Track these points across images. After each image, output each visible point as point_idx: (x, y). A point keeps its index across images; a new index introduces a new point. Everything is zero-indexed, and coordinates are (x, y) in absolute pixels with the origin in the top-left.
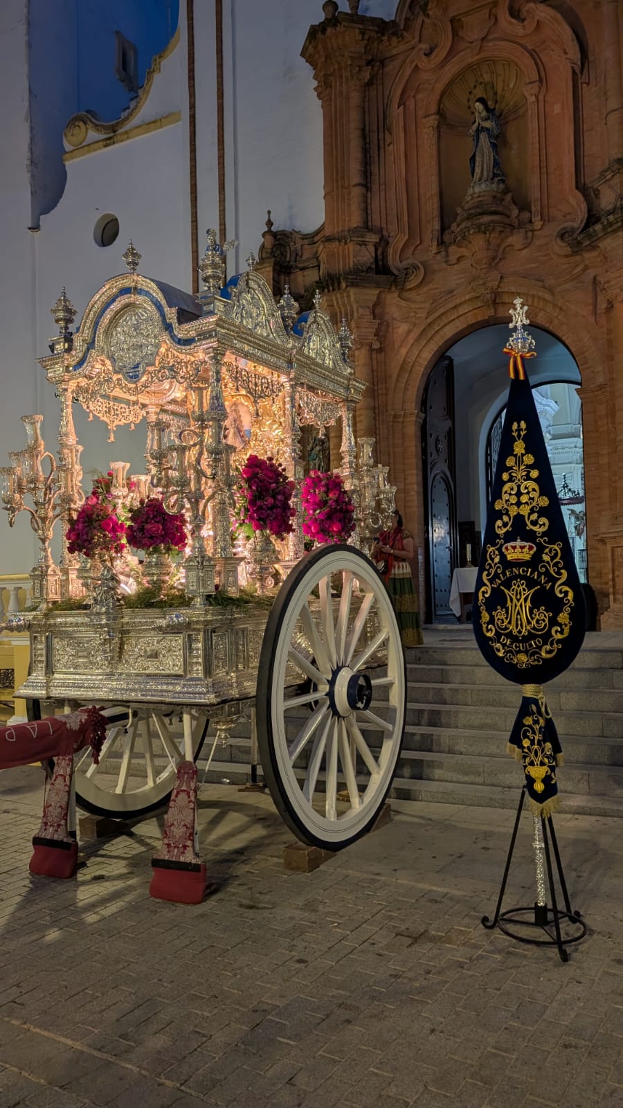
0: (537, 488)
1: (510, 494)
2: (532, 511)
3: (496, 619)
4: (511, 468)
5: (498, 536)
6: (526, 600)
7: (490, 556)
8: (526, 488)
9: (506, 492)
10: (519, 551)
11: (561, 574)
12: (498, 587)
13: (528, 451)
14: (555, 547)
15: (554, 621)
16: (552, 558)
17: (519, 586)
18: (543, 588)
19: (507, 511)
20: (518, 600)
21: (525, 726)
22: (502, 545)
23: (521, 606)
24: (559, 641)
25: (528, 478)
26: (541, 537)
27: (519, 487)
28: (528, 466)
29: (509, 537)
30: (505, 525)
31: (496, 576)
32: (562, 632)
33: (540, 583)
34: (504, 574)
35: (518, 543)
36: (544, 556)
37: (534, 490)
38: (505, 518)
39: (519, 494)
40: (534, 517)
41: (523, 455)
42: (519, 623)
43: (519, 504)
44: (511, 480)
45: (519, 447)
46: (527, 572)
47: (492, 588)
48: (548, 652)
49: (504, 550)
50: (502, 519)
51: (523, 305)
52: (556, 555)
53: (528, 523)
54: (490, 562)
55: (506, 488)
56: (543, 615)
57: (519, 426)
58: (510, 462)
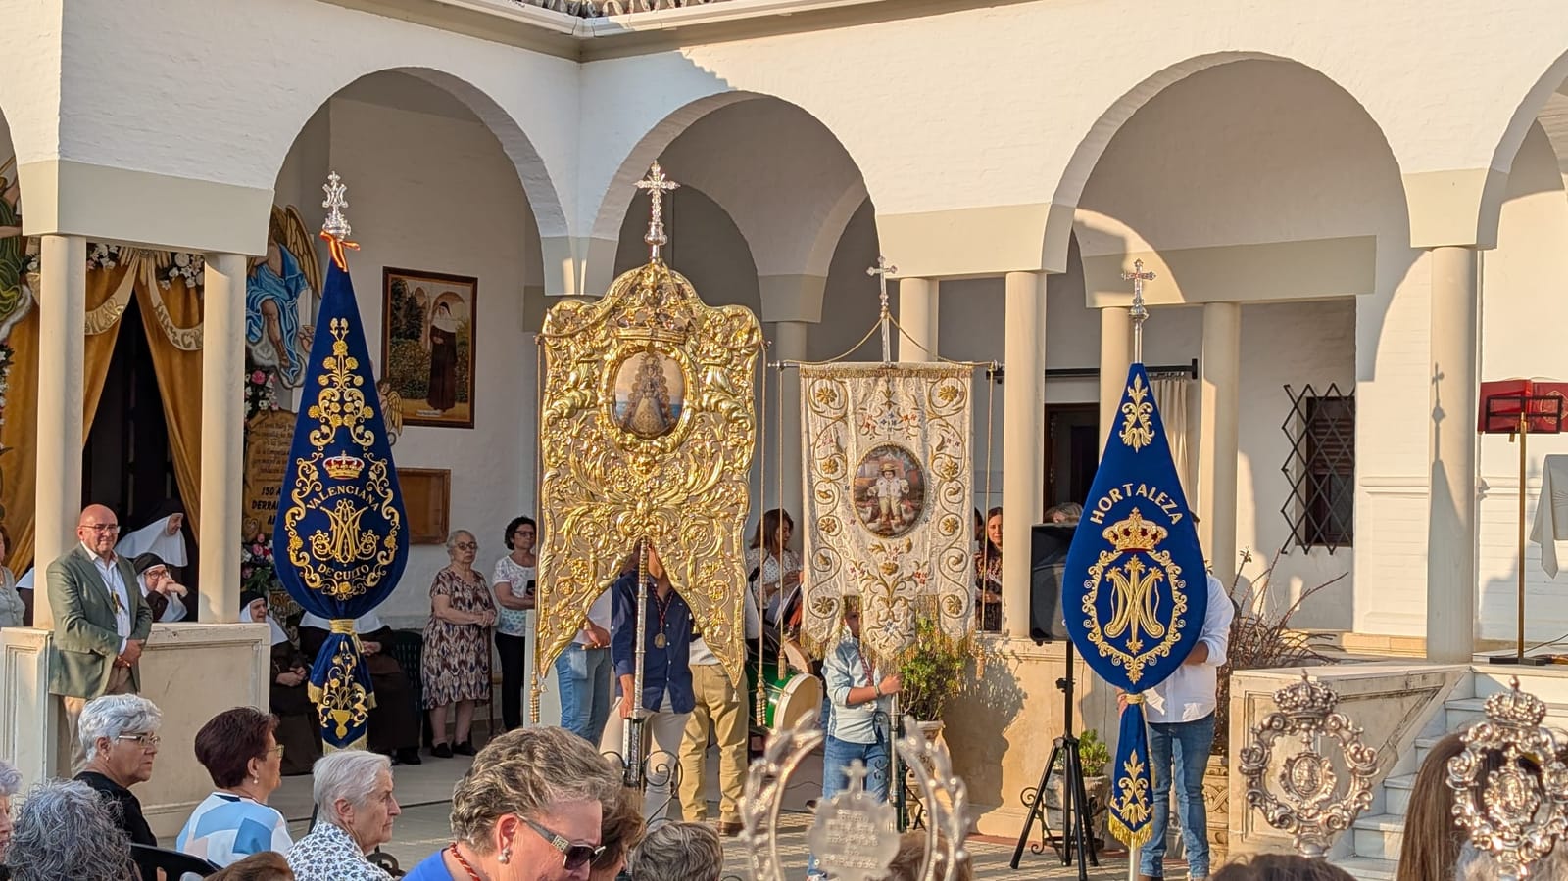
0: (361, 396)
1: (331, 401)
2: (358, 423)
3: (314, 544)
4: (331, 371)
5: (315, 449)
6: (354, 521)
7: (303, 472)
8: (350, 396)
9: (325, 398)
10: (344, 467)
11: (386, 494)
12: (318, 508)
13: (351, 353)
14: (381, 464)
15: (381, 546)
16: (379, 476)
17: (345, 507)
18: (371, 508)
19: (327, 421)
20: (345, 522)
21: (335, 665)
22: (321, 461)
23: (348, 529)
24: (384, 567)
25: (351, 384)
26: (368, 452)
27: (342, 393)
28: (351, 371)
29: (330, 450)
30: (325, 436)
31: (314, 494)
32: (387, 558)
33: (367, 504)
34: (325, 493)
35: (344, 458)
36: (371, 473)
37: (359, 399)
38: (325, 429)
39: (342, 402)
40: (360, 429)
41: (345, 358)
42: (346, 548)
43: (342, 413)
44: (331, 384)
45: (340, 348)
46: (354, 490)
47: (307, 509)
48: (373, 580)
49: (324, 466)
50: (320, 430)
51: (339, 183)
52: (382, 471)
53: (354, 437)
54: (302, 478)
55: (325, 393)
56: (371, 538)
57: (339, 324)
58: (329, 363)
